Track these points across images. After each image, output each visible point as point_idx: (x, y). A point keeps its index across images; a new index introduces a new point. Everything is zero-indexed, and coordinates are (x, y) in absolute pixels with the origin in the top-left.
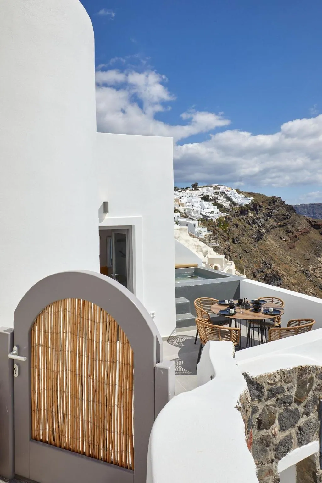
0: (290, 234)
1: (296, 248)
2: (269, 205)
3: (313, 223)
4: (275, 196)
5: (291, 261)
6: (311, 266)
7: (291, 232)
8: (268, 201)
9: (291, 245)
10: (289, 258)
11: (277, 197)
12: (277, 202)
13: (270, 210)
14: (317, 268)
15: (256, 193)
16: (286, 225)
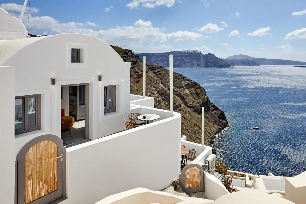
0: (137, 74)
1: (140, 82)
2: (124, 55)
3: (150, 67)
4: (128, 49)
5: (137, 90)
6: (149, 93)
7: (137, 72)
8: (124, 52)
9: (137, 80)
10: (136, 88)
11: (129, 49)
12: (129, 53)
13: (124, 58)
14: (152, 94)
15: (116, 46)
16: (134, 67)
